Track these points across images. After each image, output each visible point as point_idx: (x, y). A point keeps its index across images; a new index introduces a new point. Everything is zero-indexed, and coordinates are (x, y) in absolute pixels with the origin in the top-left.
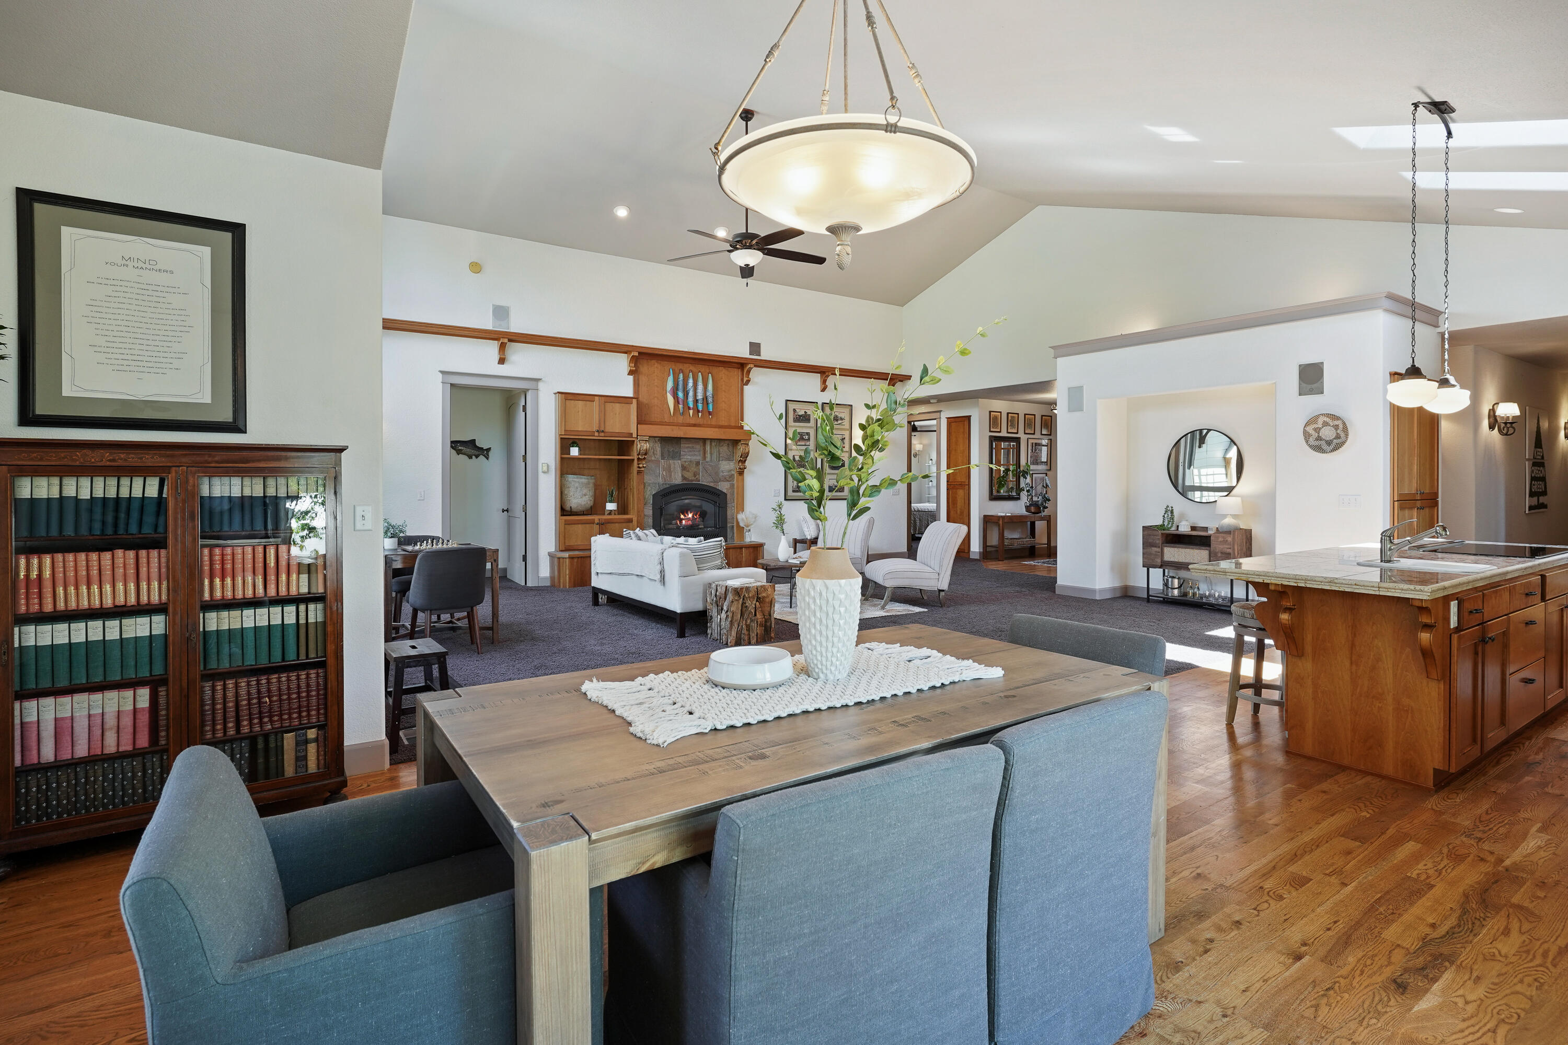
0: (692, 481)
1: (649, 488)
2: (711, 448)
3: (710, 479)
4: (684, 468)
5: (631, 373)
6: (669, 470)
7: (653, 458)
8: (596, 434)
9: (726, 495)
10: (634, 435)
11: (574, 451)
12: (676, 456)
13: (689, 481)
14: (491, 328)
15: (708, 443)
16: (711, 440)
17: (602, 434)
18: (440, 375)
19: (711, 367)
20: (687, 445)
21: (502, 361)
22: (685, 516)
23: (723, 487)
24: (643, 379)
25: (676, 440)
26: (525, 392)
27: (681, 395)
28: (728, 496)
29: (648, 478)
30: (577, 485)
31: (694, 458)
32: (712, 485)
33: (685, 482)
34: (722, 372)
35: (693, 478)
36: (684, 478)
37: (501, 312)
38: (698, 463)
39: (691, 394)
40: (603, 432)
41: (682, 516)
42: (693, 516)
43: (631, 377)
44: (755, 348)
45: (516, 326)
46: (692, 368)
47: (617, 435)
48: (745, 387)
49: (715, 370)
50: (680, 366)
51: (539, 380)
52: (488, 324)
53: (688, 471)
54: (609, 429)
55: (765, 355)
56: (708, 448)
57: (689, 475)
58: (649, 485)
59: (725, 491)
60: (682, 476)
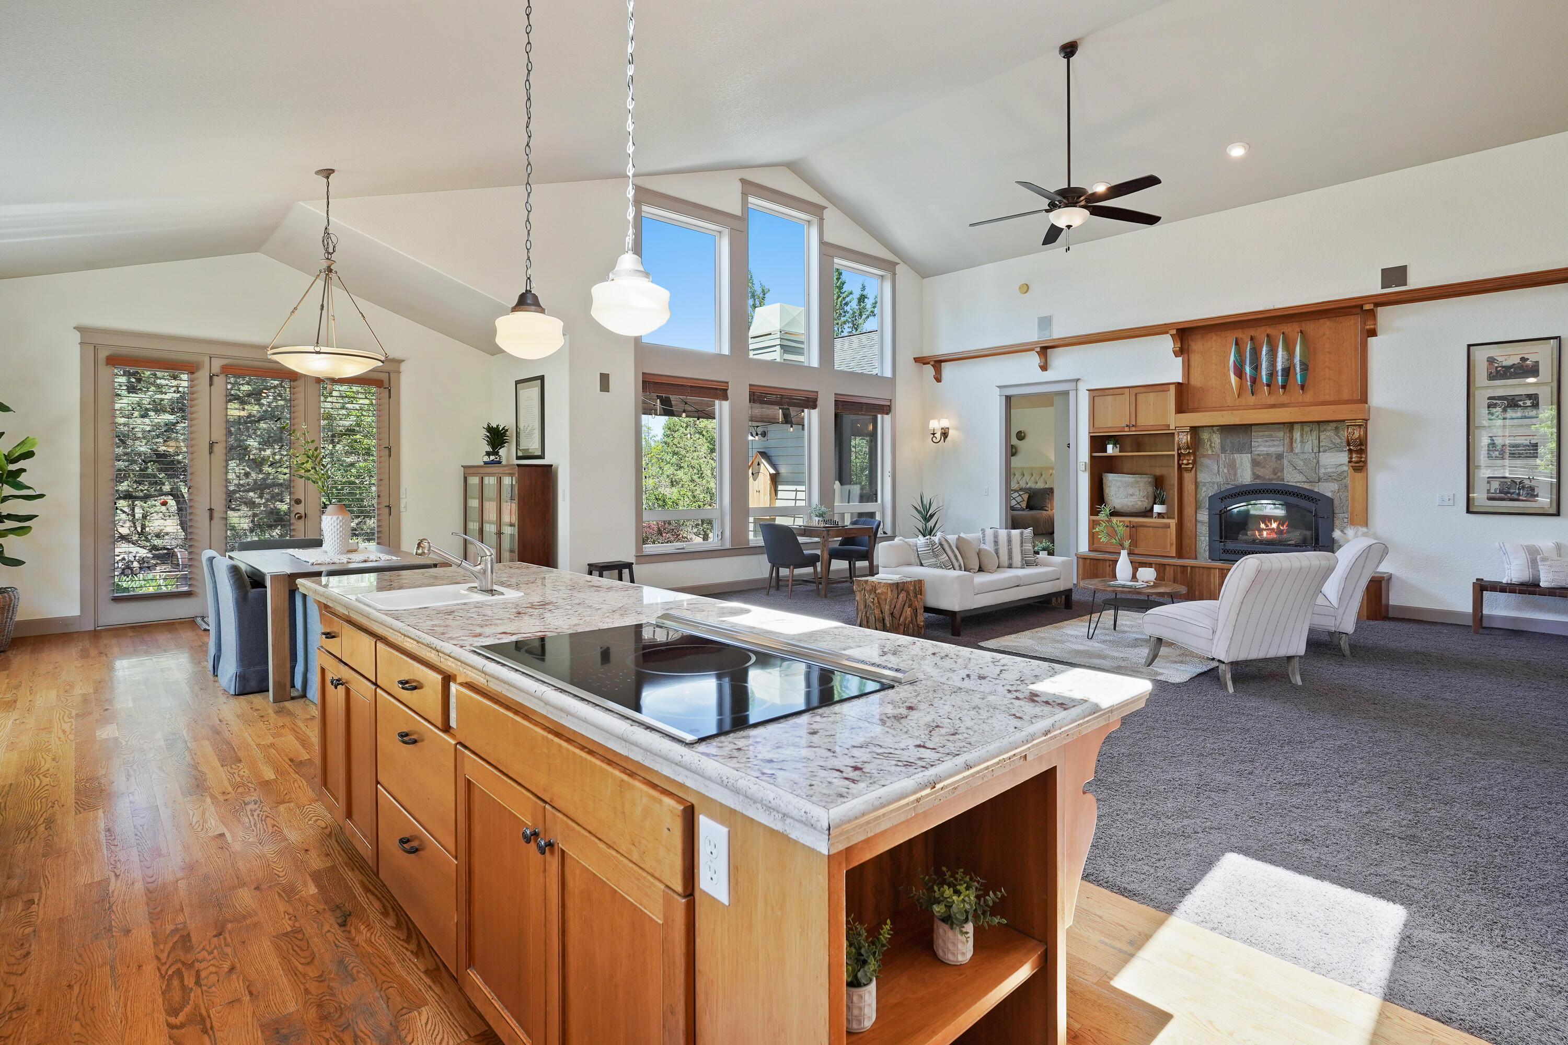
0: (1270, 479)
1: (1204, 489)
2: (1302, 435)
3: (1300, 478)
4: (1255, 463)
5: (1176, 354)
6: (1232, 466)
7: (1210, 453)
8: (1127, 429)
9: (1332, 500)
10: (1172, 427)
11: (1110, 449)
12: (1246, 448)
13: (1264, 479)
14: (1036, 339)
15: (1297, 427)
16: (1303, 423)
17: (1133, 429)
18: (998, 389)
19: (1303, 324)
20: (1261, 434)
21: (1044, 368)
22: (1267, 526)
23: (1327, 489)
24: (1196, 359)
25: (1246, 428)
26: (1066, 393)
27: (1248, 369)
28: (1336, 502)
29: (1203, 477)
30: (1119, 483)
31: (1272, 450)
32: (1306, 486)
33: (1258, 481)
34: (1324, 329)
35: (1272, 476)
36: (1256, 476)
37: (1045, 322)
38: (1280, 457)
39: (1264, 365)
40: (1133, 426)
41: (1263, 526)
42: (1278, 527)
43: (1180, 360)
44: (1394, 275)
45: (1058, 332)
46: (1269, 330)
47: (1150, 428)
48: (1371, 340)
49: (1310, 327)
50: (1252, 332)
51: (1078, 380)
52: (1033, 335)
53: (1264, 467)
54: (1142, 421)
55: (1415, 281)
56: (1297, 435)
57: (1266, 473)
58: (1204, 486)
59: (1329, 495)
60: (1254, 474)
